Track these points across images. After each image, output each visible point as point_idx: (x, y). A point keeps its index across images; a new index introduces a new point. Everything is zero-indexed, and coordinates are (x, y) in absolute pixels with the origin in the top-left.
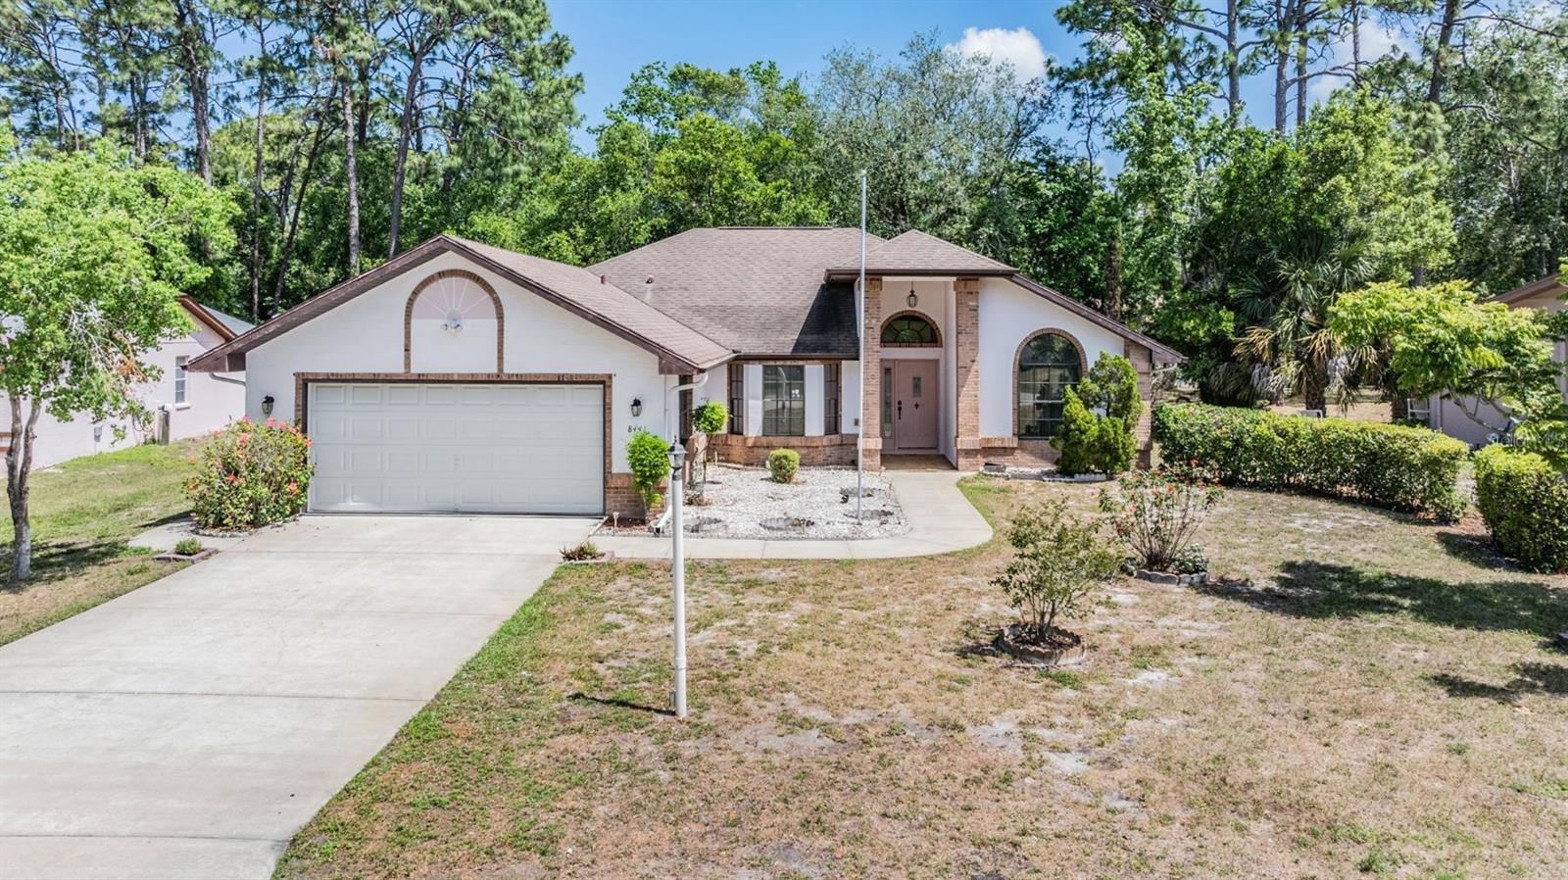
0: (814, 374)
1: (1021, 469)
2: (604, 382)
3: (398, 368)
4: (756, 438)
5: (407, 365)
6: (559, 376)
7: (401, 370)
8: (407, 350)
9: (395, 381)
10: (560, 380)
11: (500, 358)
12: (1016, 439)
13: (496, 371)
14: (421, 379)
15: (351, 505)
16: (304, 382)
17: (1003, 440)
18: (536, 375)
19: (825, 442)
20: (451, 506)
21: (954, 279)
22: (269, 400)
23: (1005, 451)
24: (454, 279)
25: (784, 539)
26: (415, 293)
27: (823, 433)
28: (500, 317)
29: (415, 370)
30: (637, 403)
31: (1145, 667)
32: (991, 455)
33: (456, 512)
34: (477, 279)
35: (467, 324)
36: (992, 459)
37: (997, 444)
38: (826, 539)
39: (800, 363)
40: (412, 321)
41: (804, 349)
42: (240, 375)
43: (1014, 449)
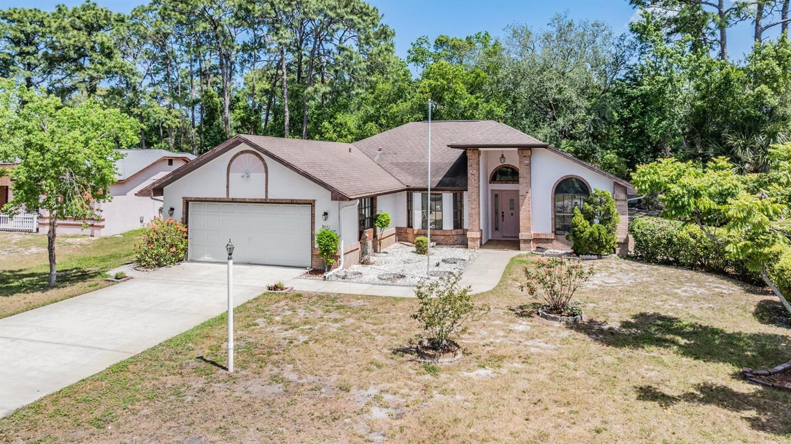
0: (447, 198)
1: (555, 251)
2: (312, 203)
3: (223, 196)
4: (419, 230)
5: (228, 194)
6: (292, 200)
7: (225, 196)
8: (228, 187)
9: (223, 202)
10: (292, 202)
11: (267, 192)
12: (553, 234)
13: (264, 197)
14: (234, 201)
15: (206, 258)
16: (187, 202)
17: (546, 235)
18: (282, 200)
19: (454, 233)
20: (247, 261)
21: (517, 149)
22: (172, 209)
23: (548, 241)
24: (247, 155)
25: (383, 284)
26: (231, 161)
27: (452, 228)
28: (267, 172)
29: (231, 196)
30: (326, 214)
31: (483, 367)
32: (540, 242)
33: (249, 264)
34: (257, 155)
35: (252, 175)
36: (541, 245)
37: (543, 237)
38: (404, 286)
39: (440, 192)
40: (230, 174)
41: (442, 186)
42: (161, 198)
43: (552, 240)
